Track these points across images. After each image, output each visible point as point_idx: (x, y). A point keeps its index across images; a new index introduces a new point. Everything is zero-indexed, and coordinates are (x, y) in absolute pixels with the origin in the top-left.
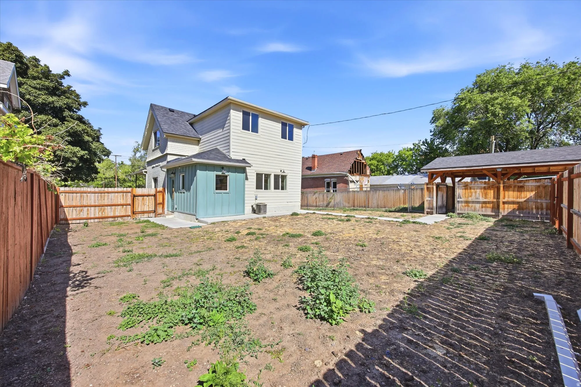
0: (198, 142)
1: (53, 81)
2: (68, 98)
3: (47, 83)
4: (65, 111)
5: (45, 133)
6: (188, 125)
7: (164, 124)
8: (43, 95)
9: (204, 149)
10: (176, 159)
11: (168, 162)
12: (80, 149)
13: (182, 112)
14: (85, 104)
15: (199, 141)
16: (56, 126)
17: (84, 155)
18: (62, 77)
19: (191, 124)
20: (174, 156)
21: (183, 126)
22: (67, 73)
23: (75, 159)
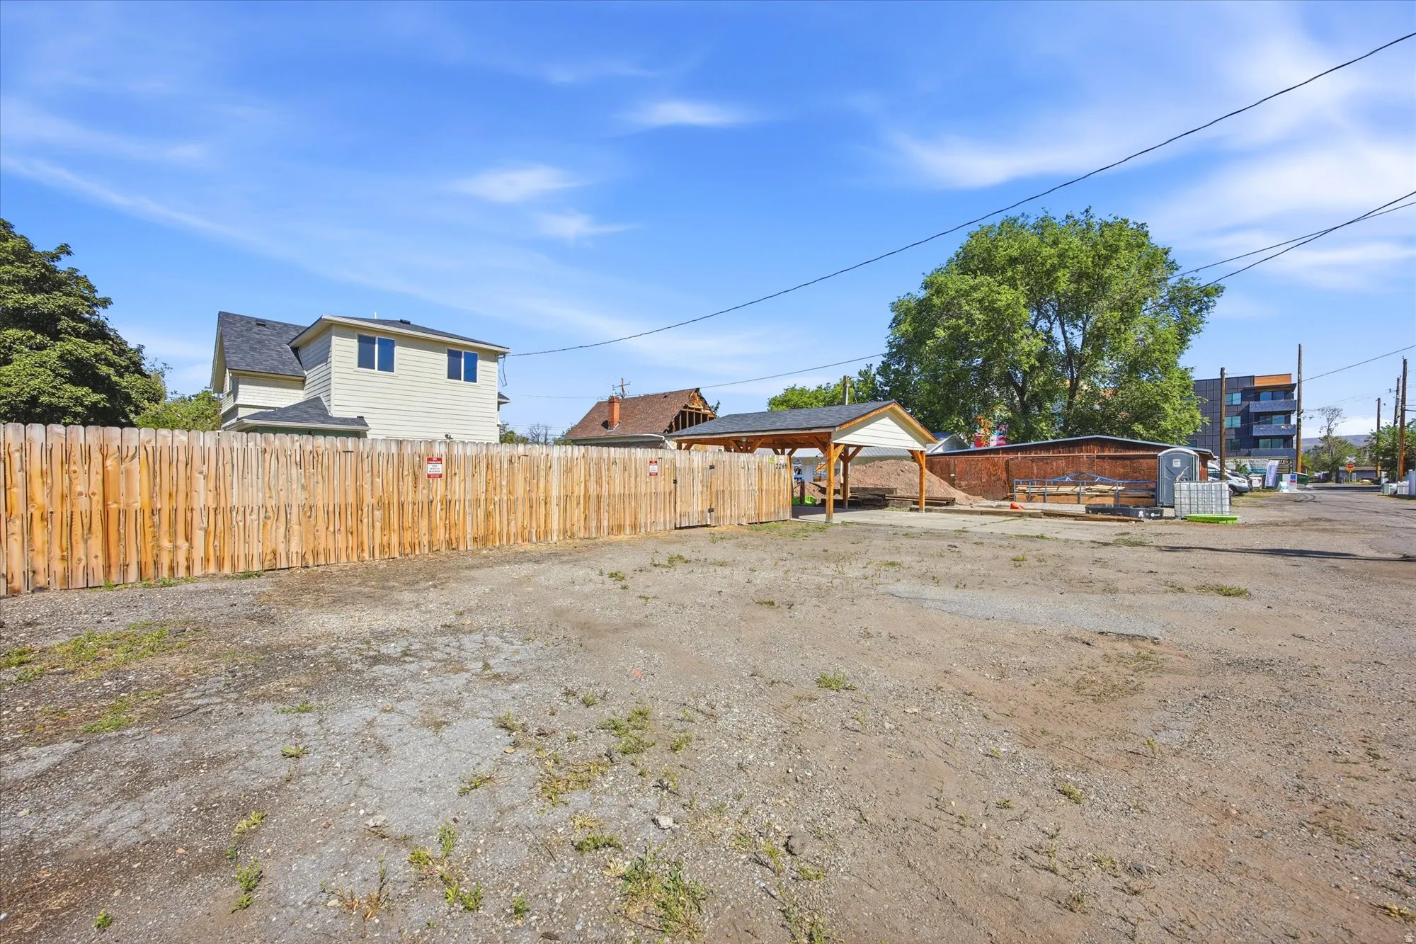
0: (302, 383)
1: (37, 266)
2: (69, 295)
3: (23, 272)
4: (60, 320)
5: (18, 363)
6: (288, 352)
7: (234, 353)
8: (15, 293)
9: (310, 395)
10: (256, 414)
11: (238, 419)
12: (90, 391)
13: (285, 325)
14: (106, 302)
15: (304, 381)
16: (41, 347)
17: (99, 402)
18: (55, 257)
19: (295, 350)
20: (252, 409)
21: (274, 353)
22: (65, 250)
23: (80, 409)
